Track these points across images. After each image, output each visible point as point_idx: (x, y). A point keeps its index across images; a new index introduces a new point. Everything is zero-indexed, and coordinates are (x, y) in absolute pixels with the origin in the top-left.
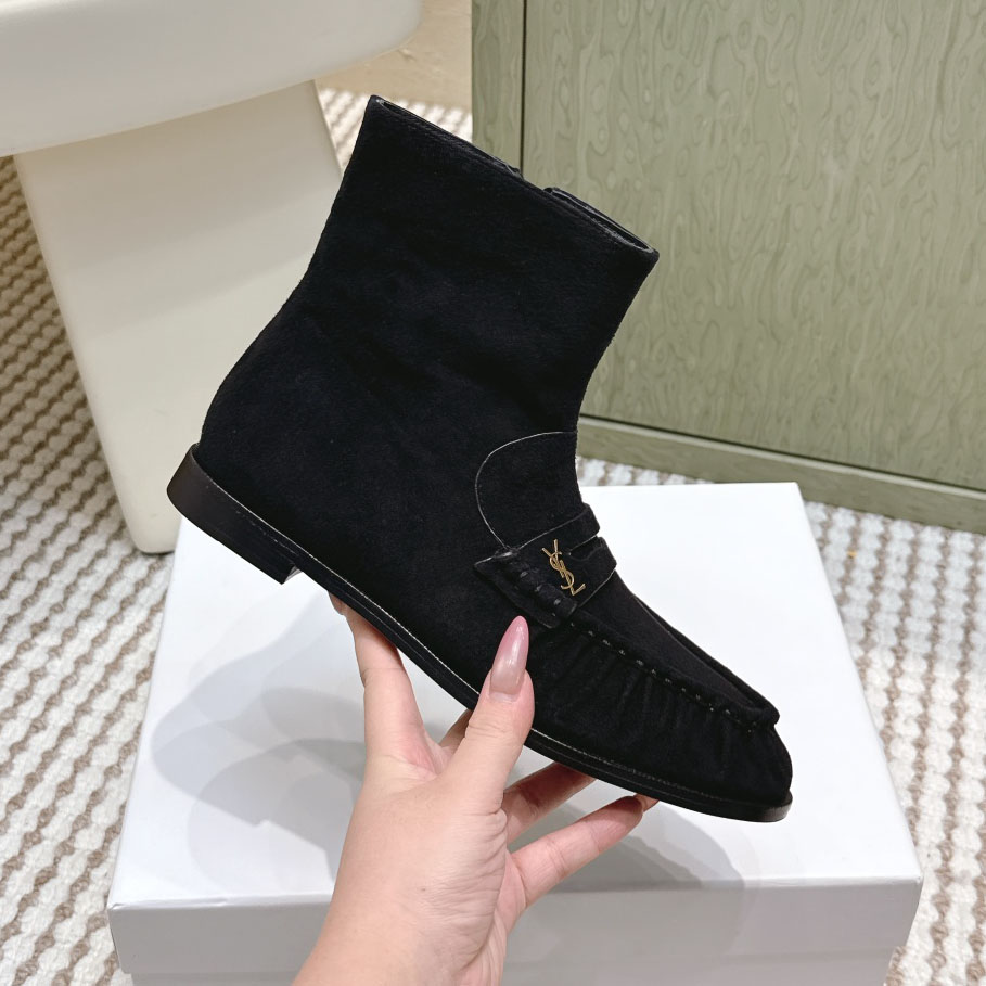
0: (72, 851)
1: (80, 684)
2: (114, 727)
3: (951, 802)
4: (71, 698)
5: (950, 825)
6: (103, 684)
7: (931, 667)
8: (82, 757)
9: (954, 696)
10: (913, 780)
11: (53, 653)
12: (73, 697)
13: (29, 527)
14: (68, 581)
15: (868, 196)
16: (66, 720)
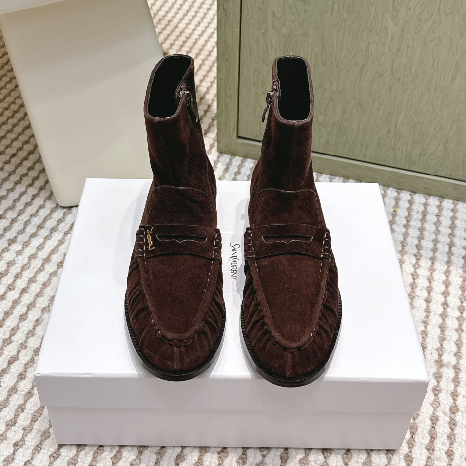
0: (26, 347)
1: (31, 268)
2: (46, 289)
3: (442, 328)
4: (26, 275)
5: (442, 339)
6: (42, 268)
7: (433, 263)
8: (31, 303)
9: (444, 278)
10: (424, 318)
11: (18, 254)
12: (28, 274)
13: (8, 194)
14: (26, 219)
15: (408, 38)
16: (24, 285)
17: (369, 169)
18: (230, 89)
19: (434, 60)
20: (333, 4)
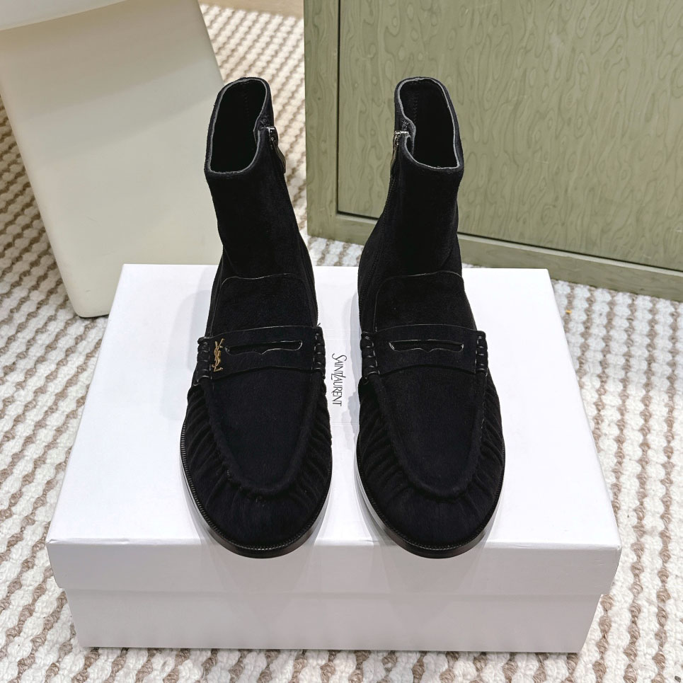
0: (34, 522)
1: (37, 407)
2: (62, 437)
3: (642, 479)
4: (32, 417)
5: (642, 496)
6: (54, 407)
7: (625, 387)
8: (39, 457)
9: (641, 407)
10: (616, 465)
11: (18, 387)
12: (34, 416)
14: (28, 338)
15: (581, 61)
16: (28, 432)
17: (528, 253)
18: (325, 141)
19: (620, 91)
20: (473, 15)
